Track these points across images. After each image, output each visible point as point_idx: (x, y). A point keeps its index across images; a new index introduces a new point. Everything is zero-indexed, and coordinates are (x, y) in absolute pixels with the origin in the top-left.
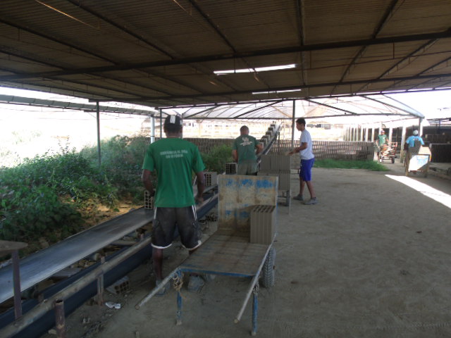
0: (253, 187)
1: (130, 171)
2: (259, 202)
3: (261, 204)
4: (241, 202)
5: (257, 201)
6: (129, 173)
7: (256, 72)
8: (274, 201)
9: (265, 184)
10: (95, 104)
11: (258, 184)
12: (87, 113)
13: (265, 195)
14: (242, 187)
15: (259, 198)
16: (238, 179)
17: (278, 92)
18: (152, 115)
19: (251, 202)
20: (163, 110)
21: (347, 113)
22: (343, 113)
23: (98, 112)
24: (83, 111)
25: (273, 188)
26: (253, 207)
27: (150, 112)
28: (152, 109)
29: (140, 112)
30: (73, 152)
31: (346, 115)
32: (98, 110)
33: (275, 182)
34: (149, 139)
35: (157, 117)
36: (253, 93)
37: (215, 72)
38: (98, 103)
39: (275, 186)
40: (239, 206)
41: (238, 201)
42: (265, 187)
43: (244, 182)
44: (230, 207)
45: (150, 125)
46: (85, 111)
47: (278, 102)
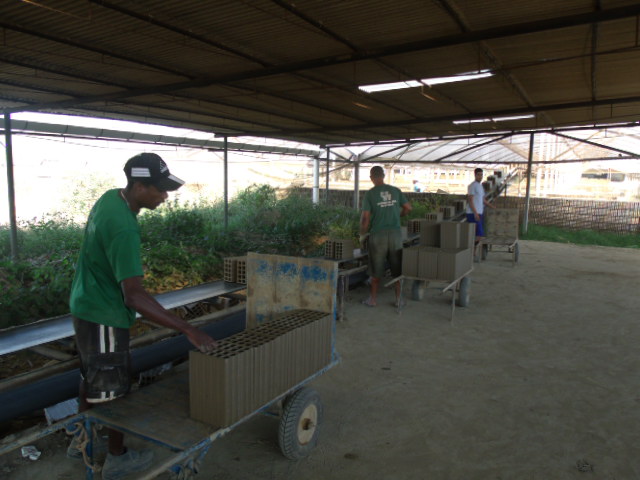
0: (297, 278)
1: (264, 236)
2: (306, 304)
3: (310, 308)
4: (279, 301)
5: (304, 303)
6: (262, 239)
7: (426, 86)
8: (330, 304)
9: (316, 274)
10: (222, 139)
11: (306, 273)
12: (211, 153)
13: (316, 294)
14: (282, 276)
15: (307, 298)
16: (275, 263)
17: (495, 120)
18: (316, 156)
19: (294, 304)
20: (331, 149)
21: (623, 155)
22: (616, 154)
23: (225, 151)
24: (206, 151)
25: (327, 282)
26: (297, 311)
27: (311, 152)
28: (316, 148)
29: (296, 152)
30: (185, 206)
31: (620, 157)
32: (225, 147)
33: (332, 272)
34: (310, 191)
35: (323, 159)
36: (456, 122)
37: (362, 88)
38: (226, 139)
39: (331, 277)
40: (276, 308)
41: (276, 299)
42: (316, 279)
43: (285, 268)
44: (263, 309)
45: (313, 170)
46: (210, 150)
47: (506, 136)
